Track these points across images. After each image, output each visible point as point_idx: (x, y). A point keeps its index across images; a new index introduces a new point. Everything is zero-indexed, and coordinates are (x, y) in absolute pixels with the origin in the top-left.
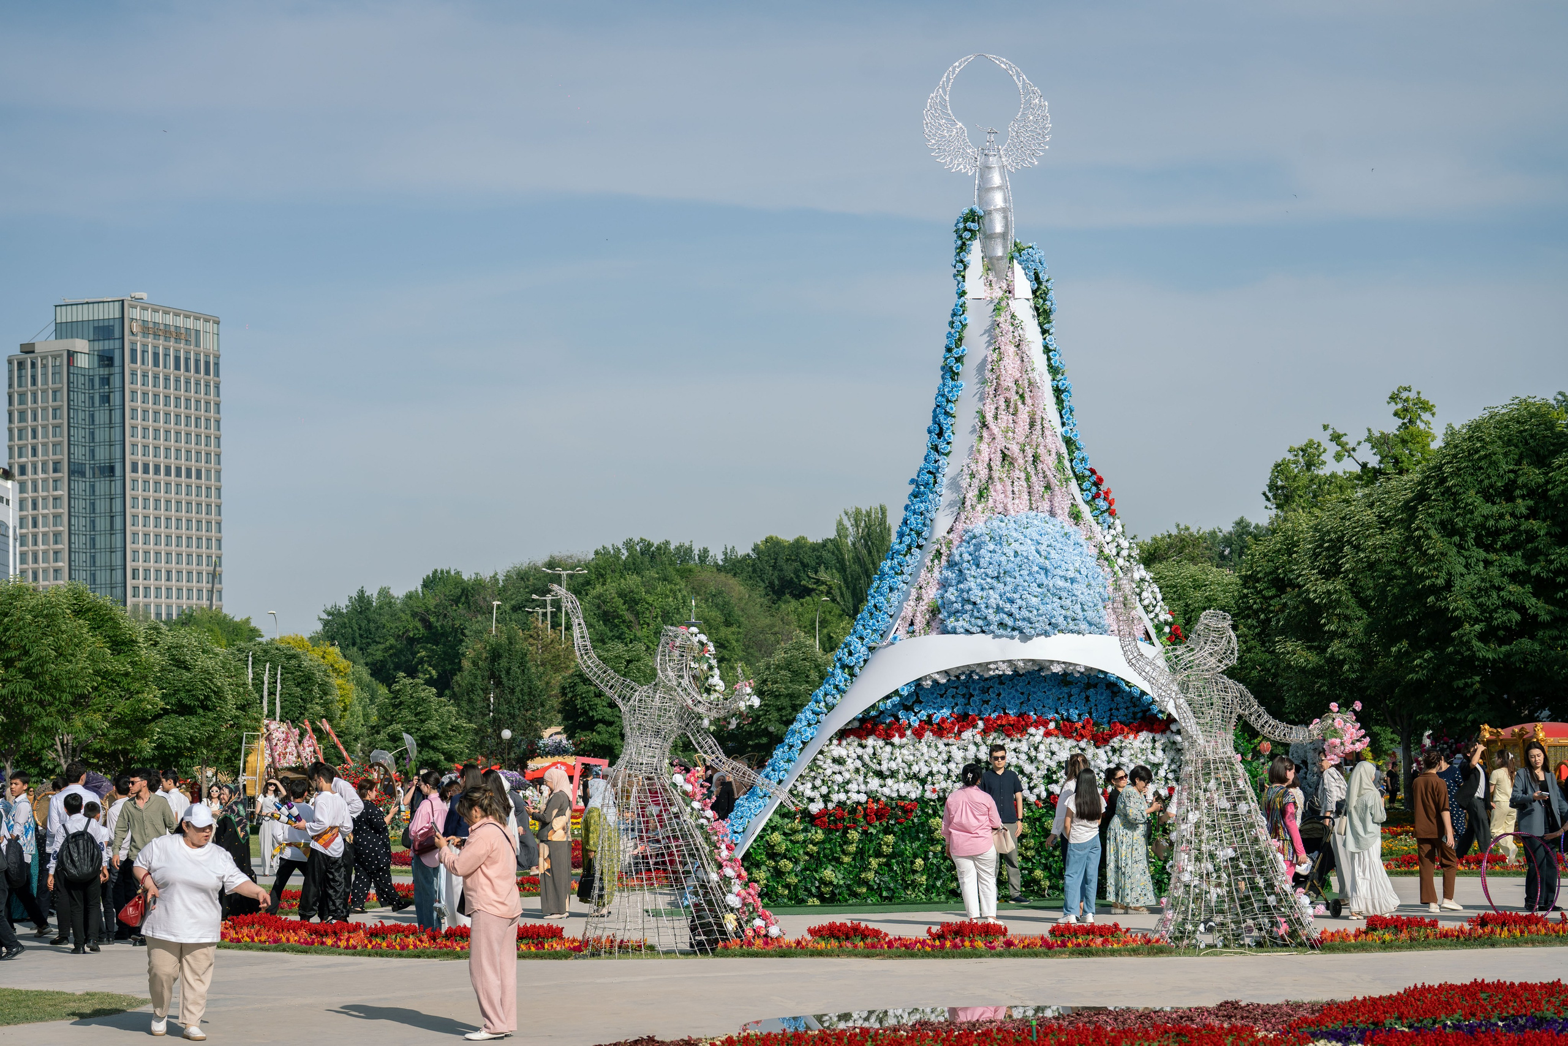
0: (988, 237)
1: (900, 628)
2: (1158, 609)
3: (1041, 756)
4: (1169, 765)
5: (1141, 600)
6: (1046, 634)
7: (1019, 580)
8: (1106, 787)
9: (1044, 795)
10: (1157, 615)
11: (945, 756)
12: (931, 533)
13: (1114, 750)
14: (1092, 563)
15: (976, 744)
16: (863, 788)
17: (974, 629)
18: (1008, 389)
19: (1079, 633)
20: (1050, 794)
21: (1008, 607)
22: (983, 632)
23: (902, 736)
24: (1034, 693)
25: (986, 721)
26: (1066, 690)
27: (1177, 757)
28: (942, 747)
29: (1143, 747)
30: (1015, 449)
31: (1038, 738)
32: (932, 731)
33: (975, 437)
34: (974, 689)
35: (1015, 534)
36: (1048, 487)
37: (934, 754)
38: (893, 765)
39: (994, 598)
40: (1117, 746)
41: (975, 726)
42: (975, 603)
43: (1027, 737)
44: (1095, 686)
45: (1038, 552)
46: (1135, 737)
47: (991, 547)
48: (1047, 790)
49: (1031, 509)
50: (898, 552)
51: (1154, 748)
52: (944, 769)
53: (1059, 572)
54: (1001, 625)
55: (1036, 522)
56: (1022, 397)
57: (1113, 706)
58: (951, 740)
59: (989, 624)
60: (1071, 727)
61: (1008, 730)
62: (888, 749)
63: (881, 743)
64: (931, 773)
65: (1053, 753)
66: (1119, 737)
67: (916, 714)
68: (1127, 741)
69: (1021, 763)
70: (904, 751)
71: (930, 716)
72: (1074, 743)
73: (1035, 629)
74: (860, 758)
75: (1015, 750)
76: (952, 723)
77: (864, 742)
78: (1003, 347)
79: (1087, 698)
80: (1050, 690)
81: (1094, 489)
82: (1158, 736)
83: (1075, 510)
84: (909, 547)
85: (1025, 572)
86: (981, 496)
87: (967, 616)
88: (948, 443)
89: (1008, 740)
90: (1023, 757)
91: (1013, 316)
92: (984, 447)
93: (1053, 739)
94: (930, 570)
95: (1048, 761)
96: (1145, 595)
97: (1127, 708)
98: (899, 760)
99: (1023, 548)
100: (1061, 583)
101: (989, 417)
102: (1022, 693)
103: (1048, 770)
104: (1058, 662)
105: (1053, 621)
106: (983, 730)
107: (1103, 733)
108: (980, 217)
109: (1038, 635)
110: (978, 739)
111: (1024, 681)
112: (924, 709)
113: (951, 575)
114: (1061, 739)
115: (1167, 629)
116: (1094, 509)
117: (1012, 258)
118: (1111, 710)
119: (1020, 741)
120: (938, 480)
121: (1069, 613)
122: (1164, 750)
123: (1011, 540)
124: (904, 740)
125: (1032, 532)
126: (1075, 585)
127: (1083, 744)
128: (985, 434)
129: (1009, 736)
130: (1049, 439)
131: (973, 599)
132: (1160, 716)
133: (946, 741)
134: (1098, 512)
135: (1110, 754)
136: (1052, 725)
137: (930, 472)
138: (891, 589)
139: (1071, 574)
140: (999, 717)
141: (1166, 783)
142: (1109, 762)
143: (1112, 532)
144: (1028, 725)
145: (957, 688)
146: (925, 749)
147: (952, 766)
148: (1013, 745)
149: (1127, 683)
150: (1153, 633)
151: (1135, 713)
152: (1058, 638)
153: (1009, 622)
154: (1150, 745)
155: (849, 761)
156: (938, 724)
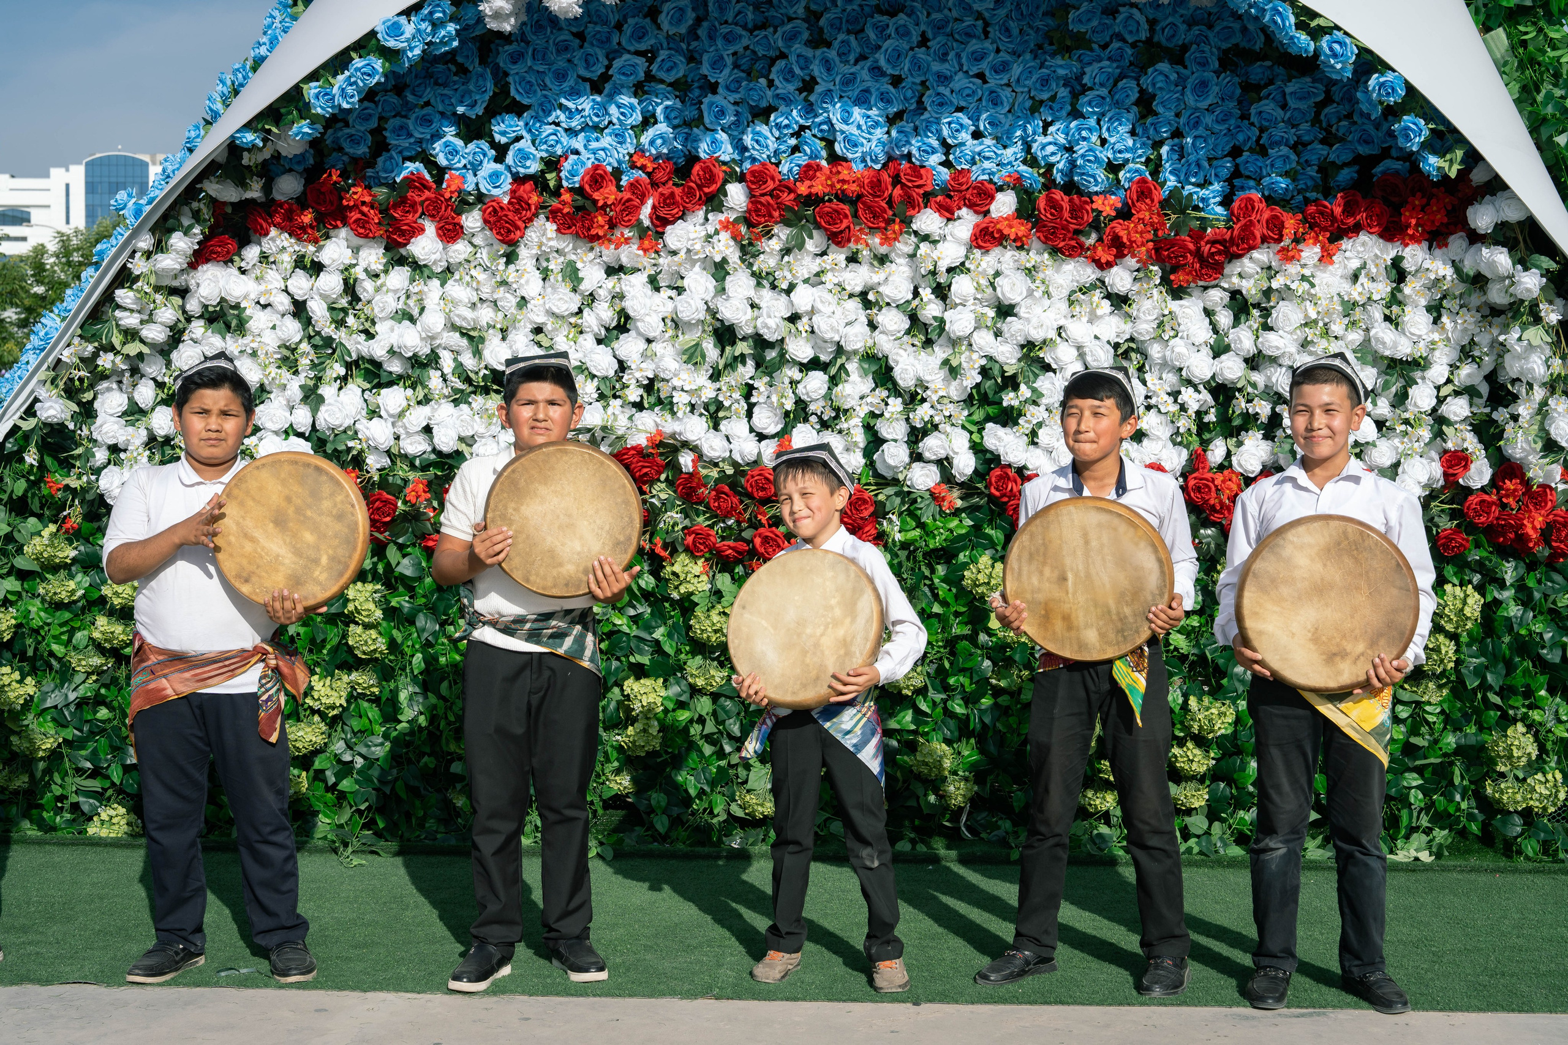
3: (960, 322)
4: (1454, 367)
8: (1205, 444)
9: (965, 464)
11: (603, 314)
13: (1239, 305)
15: (720, 270)
16: (302, 418)
20: (988, 459)
23: (451, 233)
24: (944, 79)
25: (755, 179)
26: (1062, 66)
27: (1483, 340)
28: (593, 276)
29: (1356, 293)
31: (950, 253)
32: (553, 216)
34: (718, 63)
37: (566, 301)
38: (411, 339)
40: (1250, 288)
41: (714, 201)
43: (906, 245)
44: (1178, 57)
46: (1326, 257)
48: (977, 449)
51: (1395, 299)
52: (602, 361)
57: (1247, 135)
58: (630, 253)
60: (1076, 212)
61: (835, 216)
62: (399, 277)
63: (373, 256)
65: (1005, 311)
66: (1262, 255)
67: (502, 149)
68: (1293, 269)
69: (885, 344)
70: (457, 290)
71: (553, 164)
72: (1088, 273)
74: (299, 309)
75: (863, 295)
76: (634, 186)
80: (1002, 68)
82: (1414, 255)
89: (838, 256)
90: (893, 321)
93: (1004, 258)
95: (984, 340)
97: (1298, 146)
98: (434, 320)
102: (896, 81)
103: (984, 372)
106: (747, 220)
107: (1198, 235)
110: (725, 247)
111: (903, 33)
112: (532, 130)
114: (1037, 256)
119: (882, 260)
122: (1435, 310)
124: (460, 250)
127: (1120, 278)
129: (837, 239)
132: (1433, 163)
133: (609, 253)
135: (1224, 318)
136: (1004, 204)
140: (809, 171)
141: (1439, 434)
142: (1219, 350)
144: (913, 204)
145: (649, 55)
146: (531, 284)
147: (629, 346)
148: (858, 277)
151: (1326, 169)
154: (1382, 289)
155: (259, 320)
156: (579, 191)
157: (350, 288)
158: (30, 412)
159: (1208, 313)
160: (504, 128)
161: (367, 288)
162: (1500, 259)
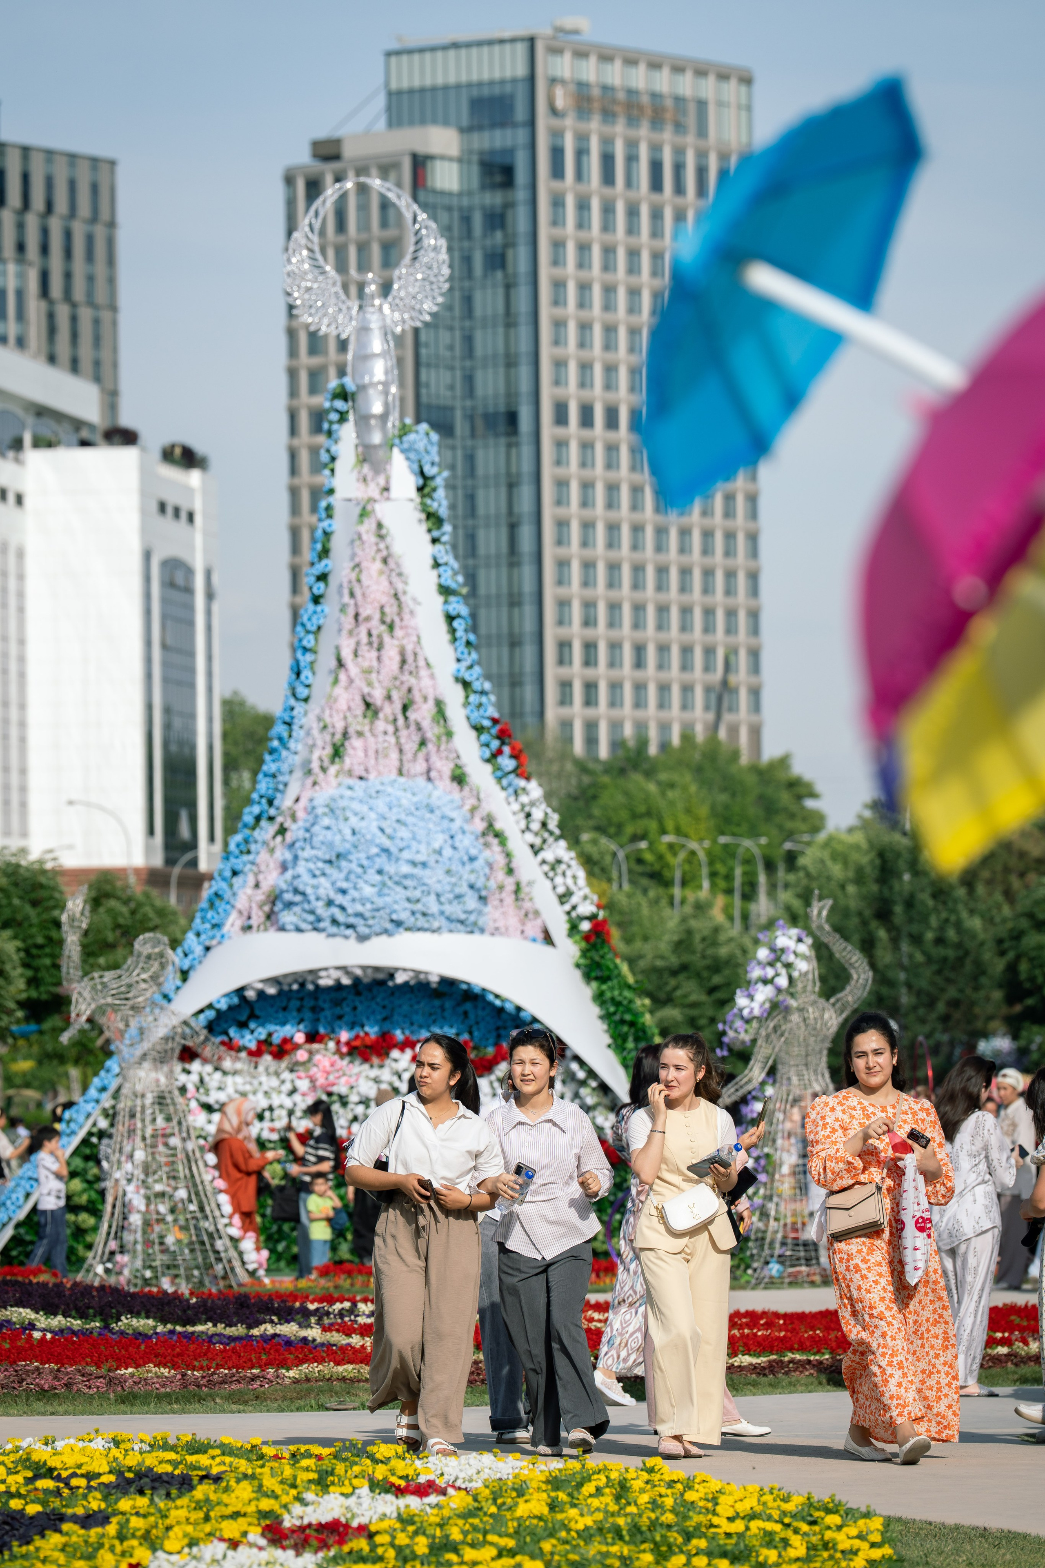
0: (363, 420)
1: (232, 922)
2: (574, 900)
5: (554, 888)
6: (386, 932)
7: (354, 866)
10: (574, 908)
11: (288, 1087)
12: (283, 800)
14: (466, 842)
17: (303, 926)
18: (368, 619)
19: (434, 931)
21: (339, 899)
22: (316, 929)
23: (235, 1059)
25: (339, 1041)
26: (437, 1003)
28: (284, 1074)
30: (378, 696)
32: (271, 1053)
33: (331, 679)
35: (355, 805)
36: (423, 743)
37: (275, 1082)
38: (222, 1097)
39: (325, 888)
42: (303, 894)
43: (388, 1062)
45: (382, 830)
47: (326, 821)
49: (400, 773)
50: (246, 826)
52: (288, 1103)
53: (406, 855)
54: (334, 922)
55: (389, 790)
56: (391, 627)
57: (500, 1023)
59: (319, 920)
61: (365, 1052)
62: (218, 1075)
63: (209, 1068)
64: (271, 1109)
67: (252, 1032)
70: (238, 1079)
71: (270, 1035)
73: (370, 926)
75: (375, 1079)
77: (187, 1066)
78: (364, 565)
79: (466, 1014)
80: (415, 1003)
81: (495, 744)
83: (458, 772)
84: (258, 819)
85: (362, 856)
86: (337, 753)
87: (297, 909)
88: (308, 686)
89: (366, 1066)
91: (380, 526)
92: (339, 691)
94: (272, 851)
96: (559, 880)
98: (230, 1090)
99: (363, 824)
100: (406, 869)
101: (347, 654)
102: (384, 1007)
104: (405, 970)
105: (394, 917)
107: (482, 1058)
108: (353, 394)
109: (378, 934)
112: (263, 1025)
113: (288, 856)
115: (586, 926)
116: (497, 768)
117: (392, 446)
118: (498, 1028)
119: (381, 1067)
120: (294, 734)
121: (419, 907)
123: (349, 814)
124: (238, 1065)
125: (381, 805)
126: (427, 872)
128: (342, 676)
129: (365, 1060)
130: (426, 682)
131: (301, 888)
133: (289, 1066)
134: (499, 774)
137: (285, 723)
138: (235, 873)
139: (420, 858)
143: (524, 799)
144: (390, 1048)
146: (263, 1079)
147: (297, 1097)
148: (374, 1073)
149: (497, 996)
150: (559, 929)
152: (404, 938)
153: (341, 917)
156: (278, 1045)
157: (202, 1081)
158: (94, 1124)
159: (491, 1083)
160: (252, 1025)
161: (207, 1079)
162: (574, 1066)
